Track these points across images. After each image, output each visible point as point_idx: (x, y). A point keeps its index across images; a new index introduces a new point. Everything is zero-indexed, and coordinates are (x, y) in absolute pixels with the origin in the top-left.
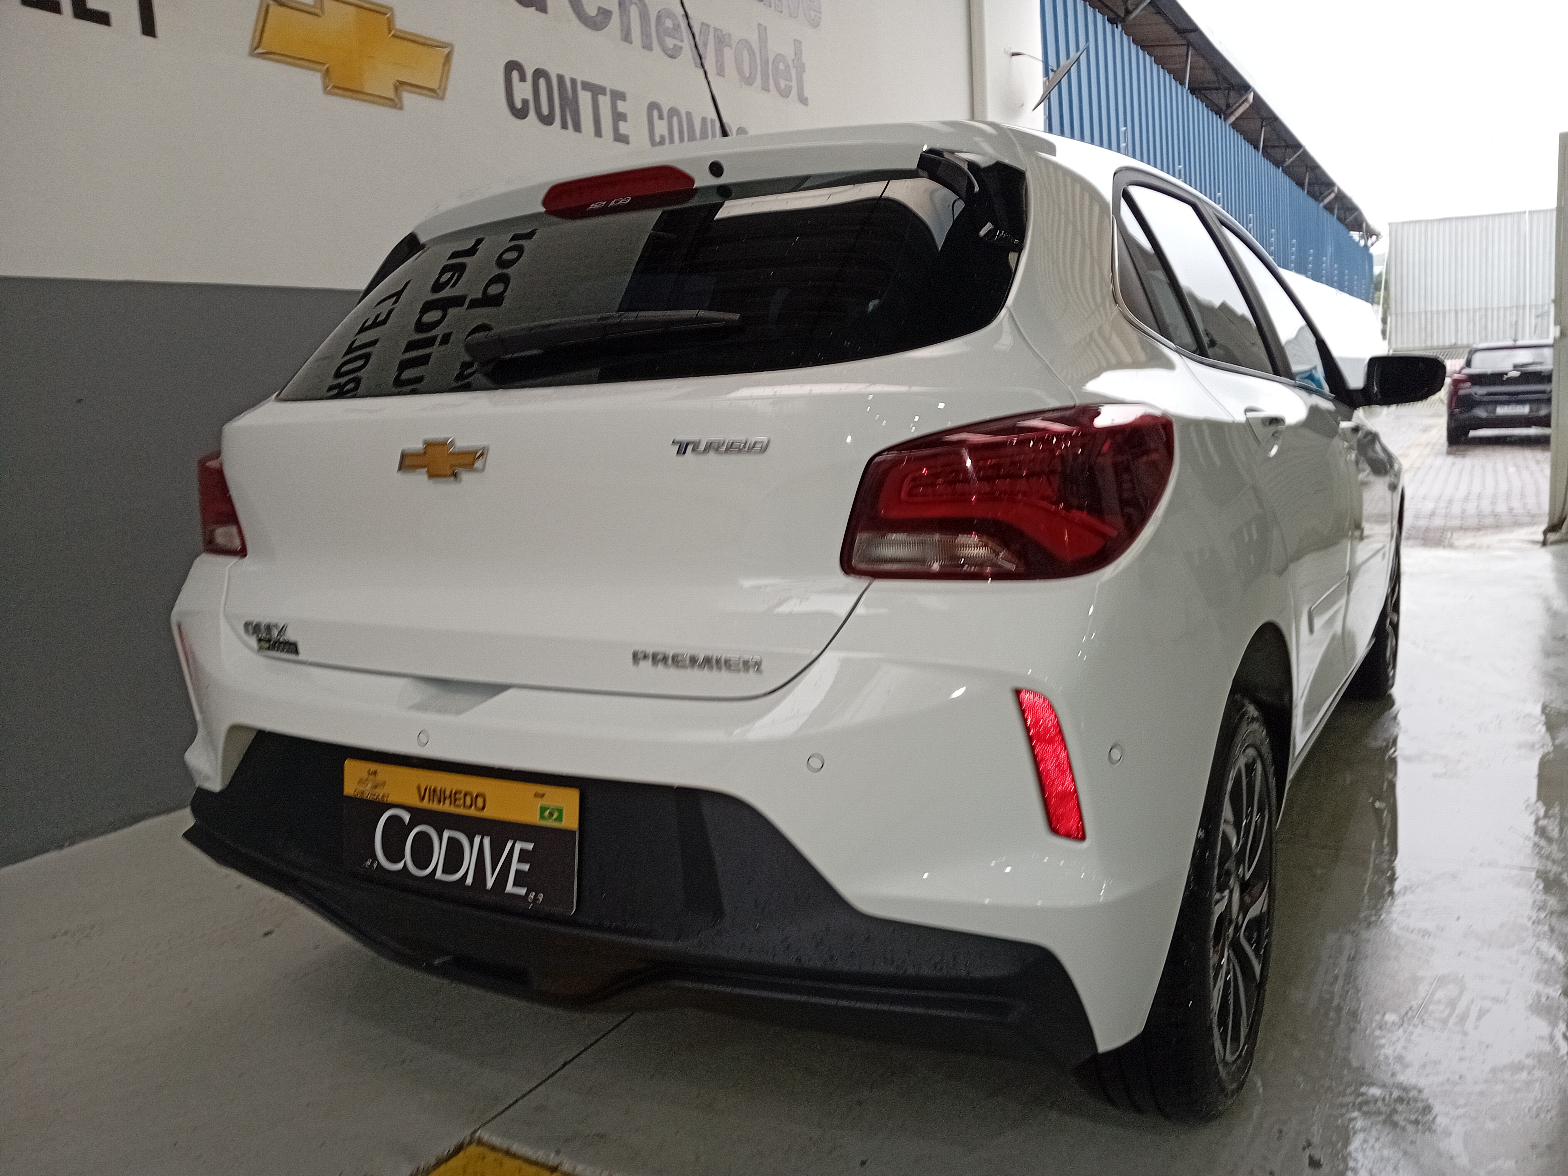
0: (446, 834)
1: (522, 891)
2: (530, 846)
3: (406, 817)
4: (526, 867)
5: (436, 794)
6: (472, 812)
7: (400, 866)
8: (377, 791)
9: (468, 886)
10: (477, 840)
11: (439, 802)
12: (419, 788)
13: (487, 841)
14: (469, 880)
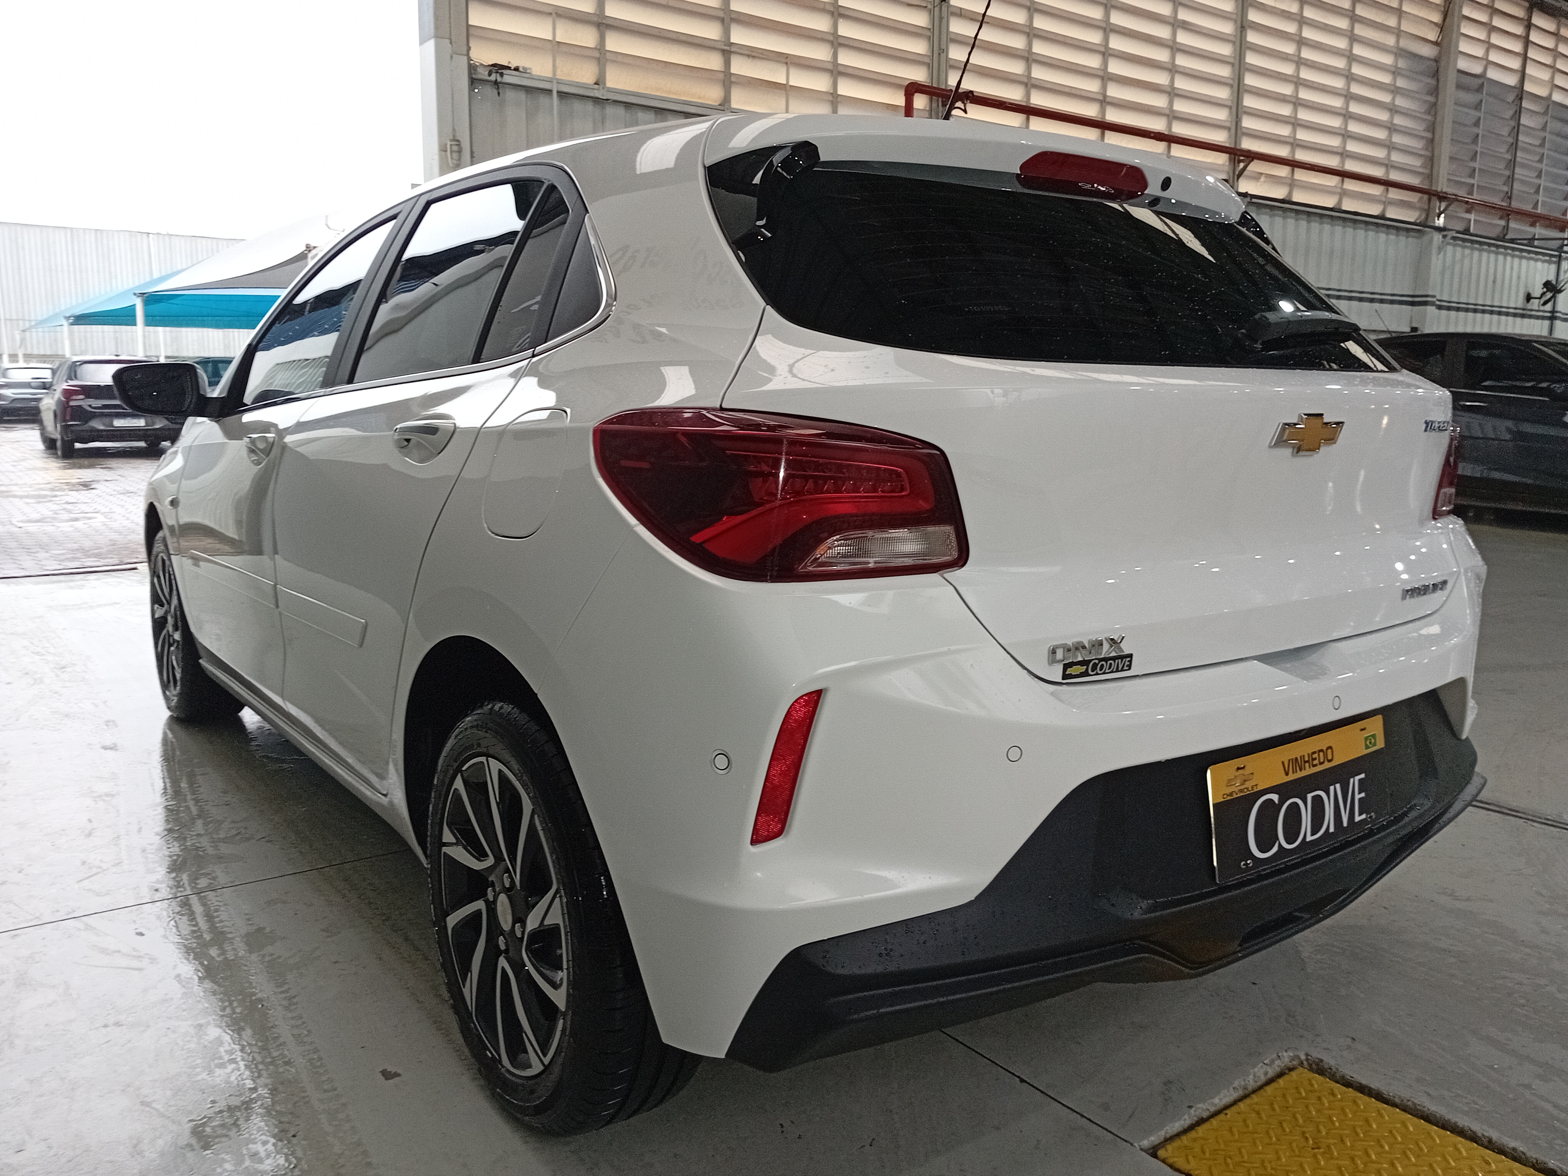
0: (1310, 796)
1: (1364, 816)
2: (1363, 776)
3: (1275, 797)
4: (1363, 795)
5: (1297, 763)
6: (1327, 765)
7: (1275, 849)
8: (1248, 784)
9: (1332, 833)
10: (1332, 788)
11: (1301, 770)
12: (1283, 763)
13: (1338, 786)
14: (1332, 830)
